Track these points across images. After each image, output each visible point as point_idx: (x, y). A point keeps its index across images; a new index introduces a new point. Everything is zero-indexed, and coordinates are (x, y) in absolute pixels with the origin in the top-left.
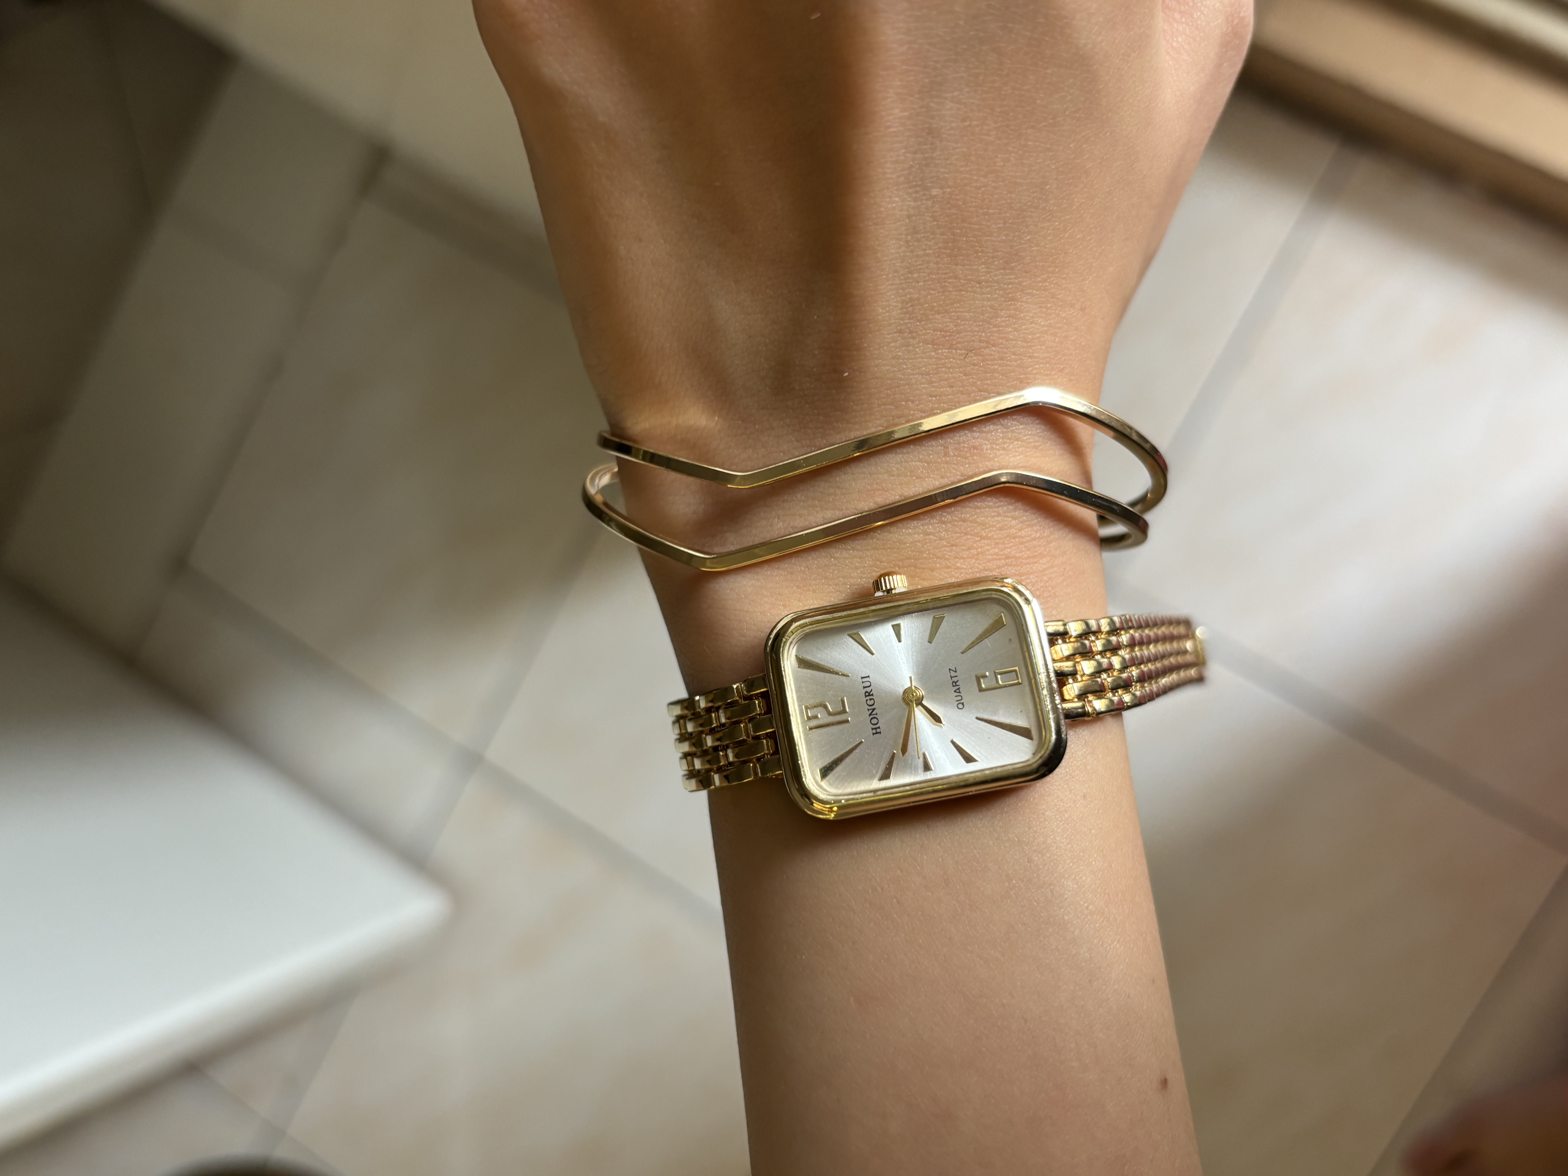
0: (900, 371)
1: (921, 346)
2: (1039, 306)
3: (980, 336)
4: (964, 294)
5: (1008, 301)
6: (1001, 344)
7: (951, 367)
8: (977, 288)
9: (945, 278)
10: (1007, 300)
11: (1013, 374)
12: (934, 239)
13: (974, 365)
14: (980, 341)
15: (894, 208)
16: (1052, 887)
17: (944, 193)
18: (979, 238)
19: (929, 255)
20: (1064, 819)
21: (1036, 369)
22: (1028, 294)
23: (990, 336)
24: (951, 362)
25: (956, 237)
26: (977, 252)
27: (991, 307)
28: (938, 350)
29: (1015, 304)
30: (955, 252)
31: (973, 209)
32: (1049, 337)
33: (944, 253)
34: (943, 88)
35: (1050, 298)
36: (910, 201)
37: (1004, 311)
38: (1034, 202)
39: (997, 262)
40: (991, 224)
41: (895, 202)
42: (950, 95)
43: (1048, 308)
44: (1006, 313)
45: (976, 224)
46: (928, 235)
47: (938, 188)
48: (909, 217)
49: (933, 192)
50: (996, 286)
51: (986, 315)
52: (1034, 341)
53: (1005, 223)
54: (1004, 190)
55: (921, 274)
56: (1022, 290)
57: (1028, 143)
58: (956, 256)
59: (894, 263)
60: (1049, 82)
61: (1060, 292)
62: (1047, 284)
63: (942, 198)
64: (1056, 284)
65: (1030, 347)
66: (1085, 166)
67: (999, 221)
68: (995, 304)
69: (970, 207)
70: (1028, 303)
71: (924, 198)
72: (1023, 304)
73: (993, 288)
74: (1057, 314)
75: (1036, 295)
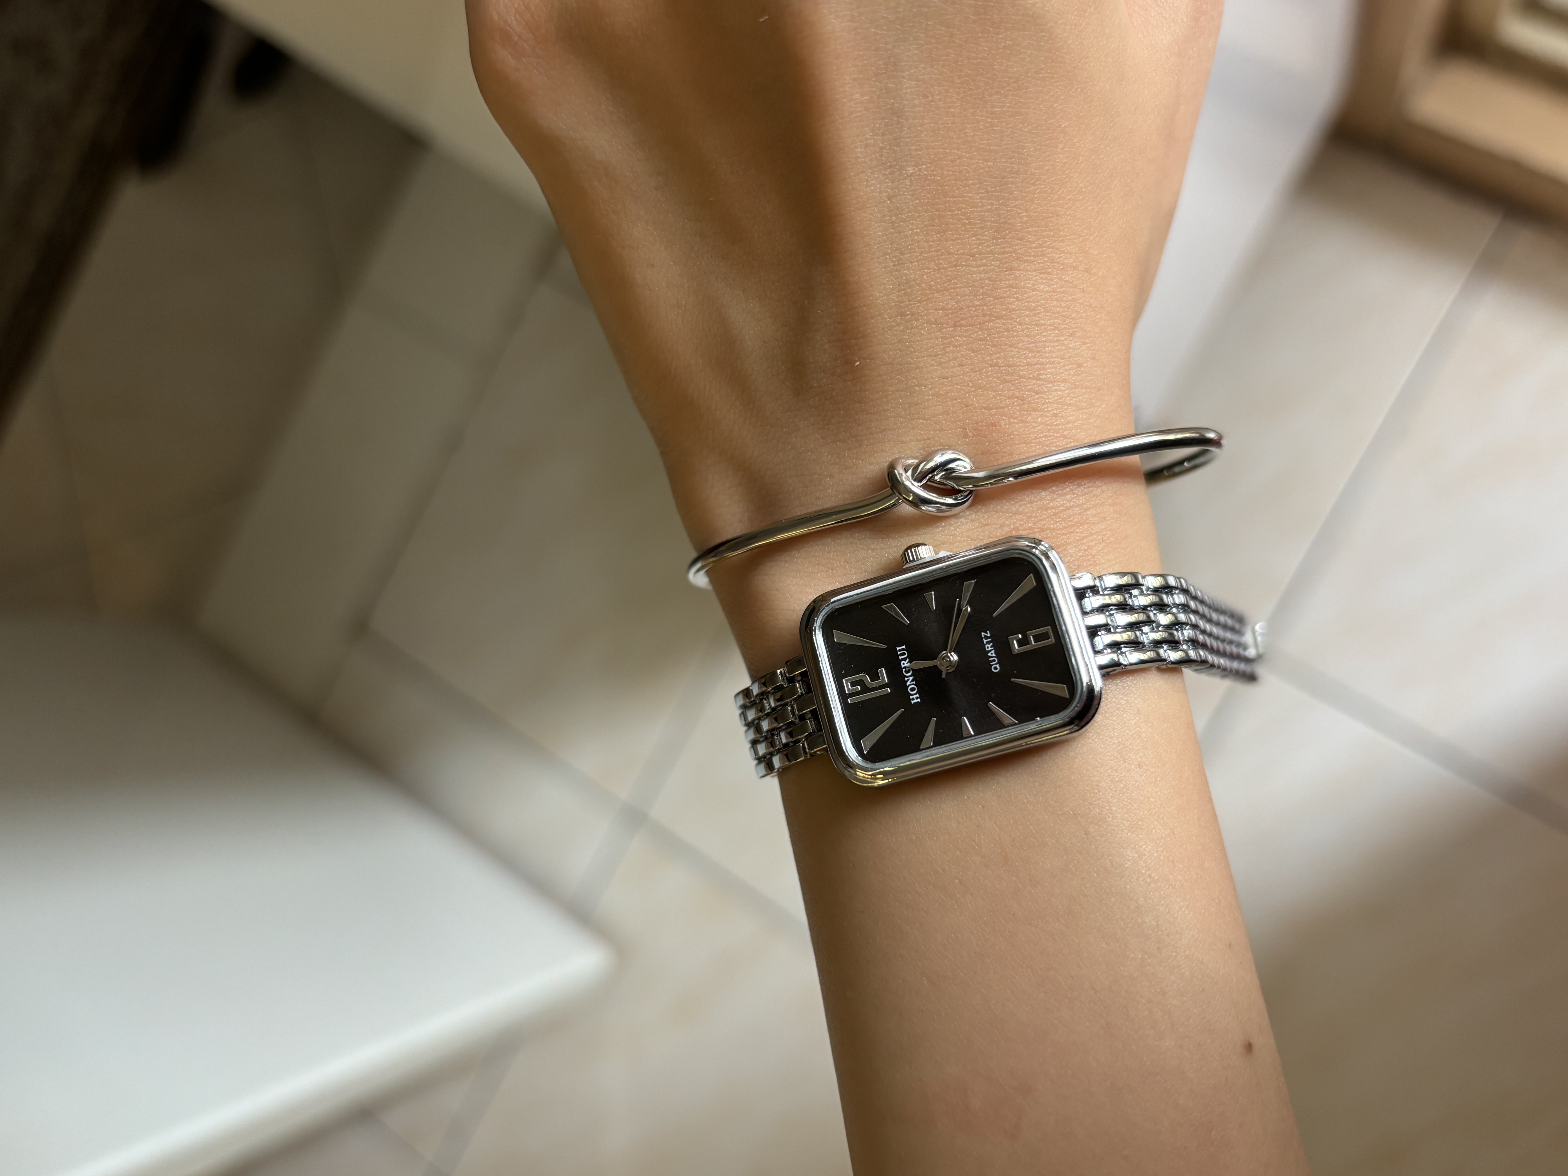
0: (907, 354)
1: (925, 327)
2: (1039, 273)
3: (983, 310)
4: (960, 269)
5: (1006, 271)
6: (1005, 315)
7: (959, 346)
8: (972, 261)
9: (938, 256)
11: (1021, 344)
12: (919, 217)
13: (981, 340)
14: (984, 315)
15: (873, 191)
17: (920, 170)
18: (963, 210)
19: (917, 234)
20: (1119, 789)
21: (1044, 336)
22: (1026, 261)
23: (993, 308)
24: (957, 340)
25: (940, 213)
26: (964, 225)
28: (943, 329)
29: (1013, 274)
30: (942, 228)
31: (952, 182)
32: (1055, 303)
33: (932, 231)
34: (899, 68)
35: (1049, 263)
36: (888, 183)
37: (1003, 282)
38: (1014, 168)
39: (987, 233)
40: (974, 195)
41: (873, 185)
42: (907, 73)
43: (1048, 273)
44: (1005, 284)
45: (958, 197)
46: (913, 213)
47: (914, 166)
48: (889, 198)
49: (909, 170)
50: (990, 257)
51: (985, 288)
52: (1039, 308)
53: (987, 192)
54: (979, 159)
55: (912, 254)
56: (1018, 259)
57: (995, 109)
58: (944, 232)
59: (883, 246)
60: (1004, 47)
61: (1060, 255)
62: (1044, 249)
63: (919, 175)
64: (1053, 248)
65: (1035, 315)
66: (1061, 125)
67: (981, 191)
68: (993, 276)
69: (949, 180)
70: (1027, 270)
71: (902, 178)
72: (1021, 272)
73: (988, 259)
74: (1060, 279)
75: (1034, 261)
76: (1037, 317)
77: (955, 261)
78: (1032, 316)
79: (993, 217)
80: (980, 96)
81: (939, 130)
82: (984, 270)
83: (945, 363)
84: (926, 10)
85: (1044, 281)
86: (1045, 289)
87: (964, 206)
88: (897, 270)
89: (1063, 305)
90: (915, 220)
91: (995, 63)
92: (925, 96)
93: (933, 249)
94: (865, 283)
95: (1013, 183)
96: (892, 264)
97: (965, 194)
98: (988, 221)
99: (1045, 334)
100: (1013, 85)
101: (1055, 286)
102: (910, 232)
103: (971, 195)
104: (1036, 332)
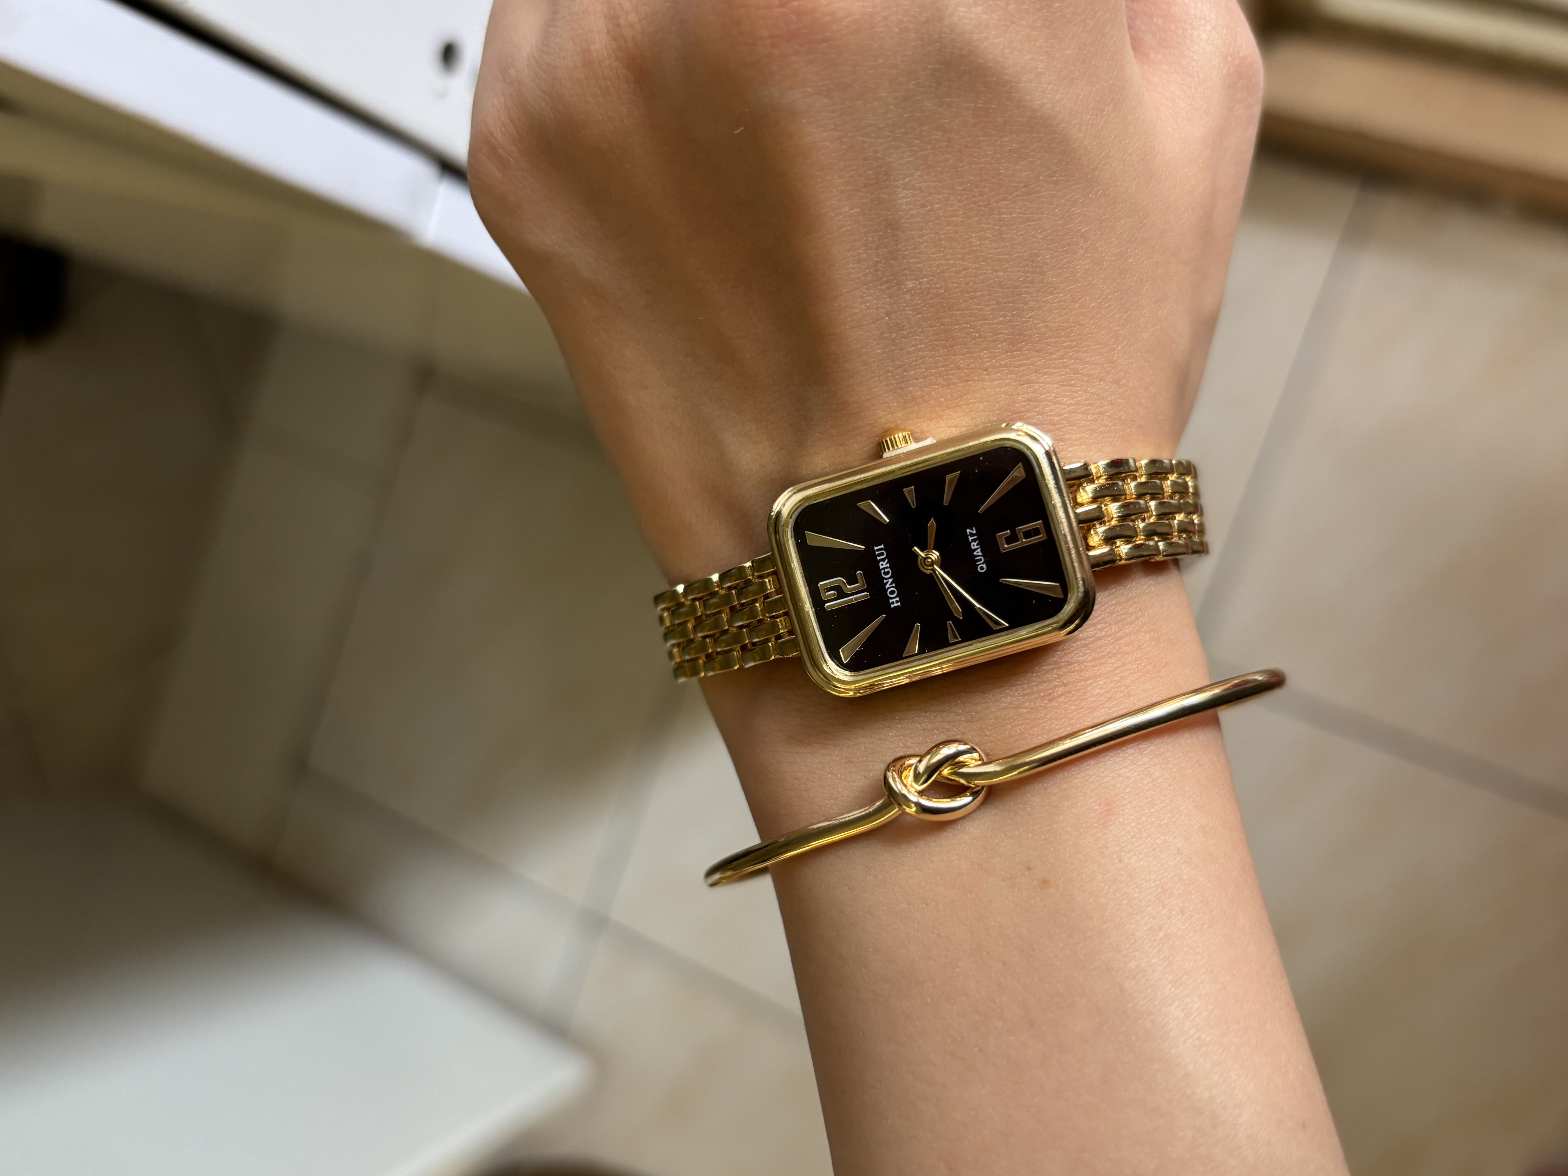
2: (1060, 385)
12: (922, 332)
17: (920, 283)
18: (972, 323)
19: (921, 350)
25: (947, 327)
29: (1032, 387)
30: (950, 343)
31: (958, 294)
33: (937, 345)
34: (892, 177)
35: (1072, 374)
36: (886, 298)
37: (1021, 396)
38: (1027, 277)
39: (1000, 345)
40: (983, 307)
41: (868, 301)
42: (901, 182)
43: (1072, 385)
44: (1024, 397)
45: (965, 310)
46: (915, 329)
47: (914, 280)
48: (888, 314)
49: (909, 284)
50: (1006, 370)
51: (1002, 403)
53: (998, 303)
54: (988, 270)
55: (917, 371)
56: (1036, 371)
57: (1004, 216)
58: (952, 346)
59: (883, 364)
60: (1010, 151)
61: (1084, 366)
62: (1065, 360)
63: (921, 289)
64: (1076, 359)
66: (1081, 230)
67: (992, 303)
68: (1009, 390)
69: (954, 293)
70: (1047, 383)
71: (900, 292)
72: (1041, 385)
73: (1003, 372)
74: (1085, 391)
75: (1055, 373)
79: (1007, 329)
80: (986, 203)
81: (940, 240)
82: (998, 383)
85: (1068, 394)
86: (1068, 402)
87: (973, 319)
89: (1090, 418)
90: (919, 336)
91: (1001, 168)
92: (923, 206)
94: (866, 403)
95: (1027, 293)
96: (895, 382)
97: (973, 307)
98: (1001, 333)
100: (1023, 190)
101: (1080, 399)
102: (914, 348)
103: (980, 307)
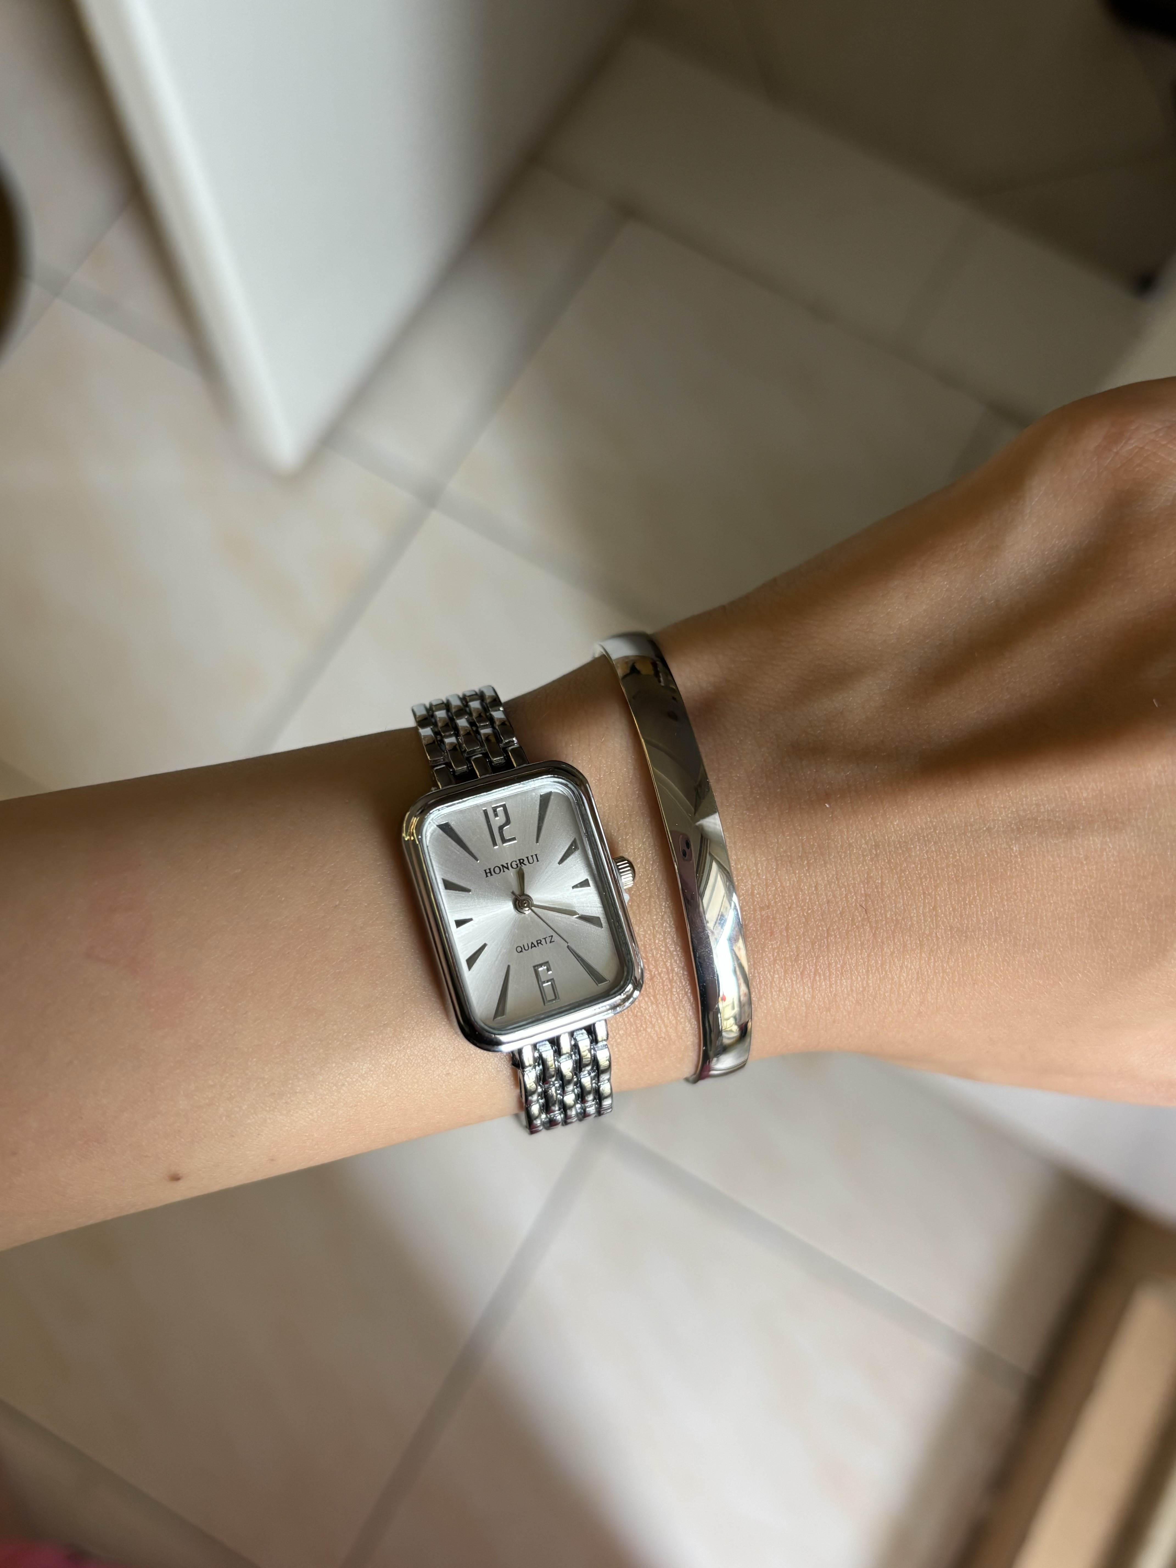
0: (838, 852)
1: (864, 868)
2: (918, 972)
3: (882, 920)
4: (921, 897)
5: (919, 940)
6: (877, 942)
7: (847, 901)
8: (929, 908)
9: (934, 876)
10: (921, 939)
11: (849, 957)
13: (853, 920)
14: (877, 922)
15: (994, 813)
16: (361, 1049)
17: (1016, 856)
18: (978, 898)
19: (955, 856)
20: (427, 1055)
21: (857, 978)
22: (929, 959)
23: (883, 930)
24: (852, 898)
25: (975, 877)
26: (964, 899)
27: (912, 925)
28: (863, 884)
29: (917, 947)
30: (960, 880)
31: (1005, 886)
32: (889, 987)
33: (958, 870)
34: (1113, 832)
35: (928, 980)
36: (1003, 827)
37: (909, 938)
38: (1020, 940)
39: (956, 920)
40: (993, 907)
41: (1001, 813)
42: (1108, 840)
43: (918, 979)
44: (907, 941)
45: (991, 892)
46: (974, 851)
47: (1019, 851)
48: (989, 829)
49: (1016, 846)
50: (933, 925)
51: (903, 922)
52: (884, 973)
53: (996, 919)
54: (1027, 910)
55: (935, 853)
56: (932, 951)
57: (1076, 921)
58: (957, 881)
59: (942, 825)
60: (1135, 926)
61: (935, 988)
62: (941, 974)
63: (1011, 856)
64: (942, 982)
65: (877, 969)
66: (1061, 980)
67: (997, 913)
68: (915, 929)
69: (1006, 883)
70: (920, 959)
71: (1008, 840)
72: (919, 955)
73: (931, 923)
74: (912, 990)
75: (930, 966)
76: (875, 971)
77: (928, 892)
78: (876, 967)
79: (971, 926)
80: (1088, 907)
81: (1055, 871)
82: (921, 920)
83: (830, 887)
84: (1169, 853)
85: (910, 977)
86: (902, 977)
87: (983, 898)
88: (919, 839)
89: (887, 994)
90: (968, 854)
91: (1119, 918)
92: (1086, 858)
93: (940, 872)
94: (906, 811)
95: (1005, 942)
96: (925, 835)
97: (993, 899)
98: (968, 921)
99: (859, 979)
100: (1099, 936)
101: (905, 986)
102: (956, 850)
103: (993, 904)
104: (861, 971)
